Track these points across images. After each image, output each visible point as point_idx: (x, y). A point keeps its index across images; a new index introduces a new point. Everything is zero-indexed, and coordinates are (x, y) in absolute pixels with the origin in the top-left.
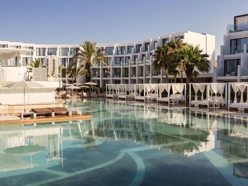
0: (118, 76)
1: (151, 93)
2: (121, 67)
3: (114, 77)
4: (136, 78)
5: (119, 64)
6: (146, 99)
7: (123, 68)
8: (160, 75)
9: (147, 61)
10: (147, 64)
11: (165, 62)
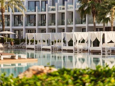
0: (33, 24)
1: (79, 42)
2: (36, 13)
3: (27, 26)
4: (55, 27)
5: (34, 10)
6: (75, 48)
7: (39, 15)
8: (86, 24)
9: (69, 6)
10: (70, 10)
11: (93, 8)
